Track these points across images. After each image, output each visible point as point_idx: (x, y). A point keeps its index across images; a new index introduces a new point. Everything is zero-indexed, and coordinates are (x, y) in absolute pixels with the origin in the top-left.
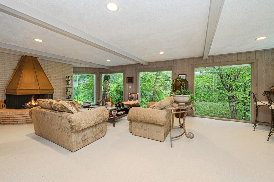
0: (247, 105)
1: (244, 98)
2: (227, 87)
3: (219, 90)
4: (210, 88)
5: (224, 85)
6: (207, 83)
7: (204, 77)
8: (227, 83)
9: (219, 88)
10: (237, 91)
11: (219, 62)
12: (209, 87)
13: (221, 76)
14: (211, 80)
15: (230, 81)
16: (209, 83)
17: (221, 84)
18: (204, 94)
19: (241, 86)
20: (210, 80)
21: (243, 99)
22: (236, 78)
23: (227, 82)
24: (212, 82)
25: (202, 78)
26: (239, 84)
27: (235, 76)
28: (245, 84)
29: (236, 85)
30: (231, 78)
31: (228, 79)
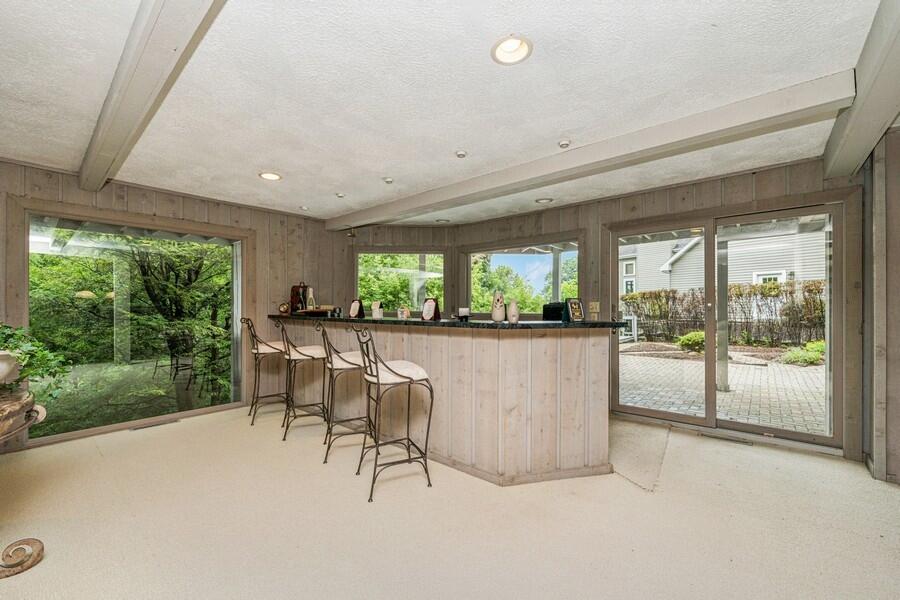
0: (220, 356)
1: (214, 337)
2: (165, 304)
3: (136, 317)
4: (99, 311)
5: (153, 298)
6: (83, 289)
7: (64, 262)
8: (165, 293)
9: (133, 310)
10: (194, 316)
11: (148, 213)
12: (95, 307)
13: (142, 267)
14: (103, 277)
15: (176, 286)
16: (90, 289)
17: (144, 294)
18: (70, 335)
19: (204, 304)
20: (100, 278)
21: (209, 341)
22: (193, 277)
23: (164, 290)
24: (105, 285)
25: (55, 268)
26: (203, 295)
27: (189, 271)
28: (215, 296)
29: (192, 298)
30: (177, 276)
31: (167, 279)
